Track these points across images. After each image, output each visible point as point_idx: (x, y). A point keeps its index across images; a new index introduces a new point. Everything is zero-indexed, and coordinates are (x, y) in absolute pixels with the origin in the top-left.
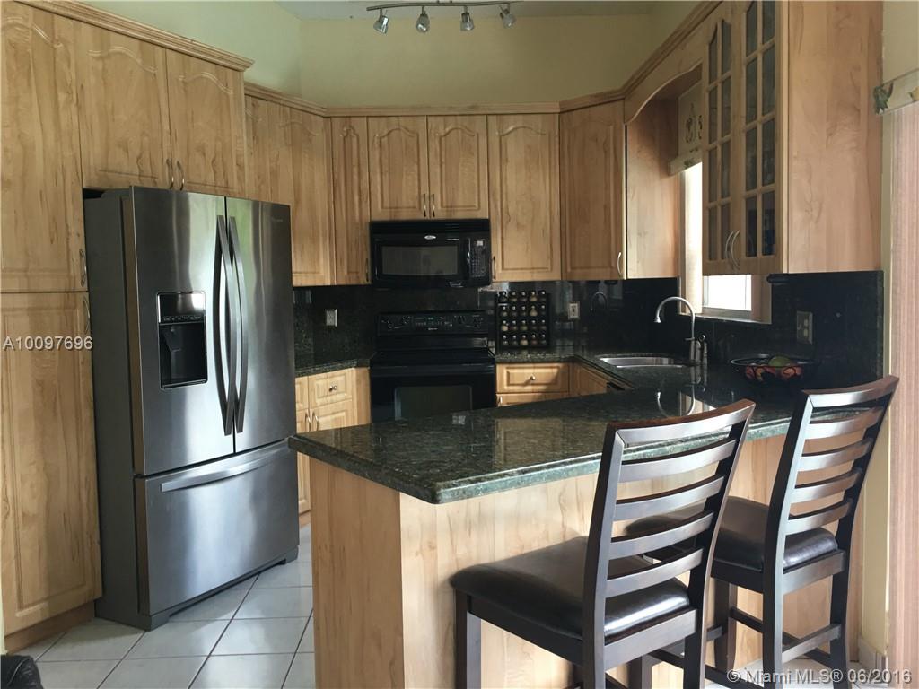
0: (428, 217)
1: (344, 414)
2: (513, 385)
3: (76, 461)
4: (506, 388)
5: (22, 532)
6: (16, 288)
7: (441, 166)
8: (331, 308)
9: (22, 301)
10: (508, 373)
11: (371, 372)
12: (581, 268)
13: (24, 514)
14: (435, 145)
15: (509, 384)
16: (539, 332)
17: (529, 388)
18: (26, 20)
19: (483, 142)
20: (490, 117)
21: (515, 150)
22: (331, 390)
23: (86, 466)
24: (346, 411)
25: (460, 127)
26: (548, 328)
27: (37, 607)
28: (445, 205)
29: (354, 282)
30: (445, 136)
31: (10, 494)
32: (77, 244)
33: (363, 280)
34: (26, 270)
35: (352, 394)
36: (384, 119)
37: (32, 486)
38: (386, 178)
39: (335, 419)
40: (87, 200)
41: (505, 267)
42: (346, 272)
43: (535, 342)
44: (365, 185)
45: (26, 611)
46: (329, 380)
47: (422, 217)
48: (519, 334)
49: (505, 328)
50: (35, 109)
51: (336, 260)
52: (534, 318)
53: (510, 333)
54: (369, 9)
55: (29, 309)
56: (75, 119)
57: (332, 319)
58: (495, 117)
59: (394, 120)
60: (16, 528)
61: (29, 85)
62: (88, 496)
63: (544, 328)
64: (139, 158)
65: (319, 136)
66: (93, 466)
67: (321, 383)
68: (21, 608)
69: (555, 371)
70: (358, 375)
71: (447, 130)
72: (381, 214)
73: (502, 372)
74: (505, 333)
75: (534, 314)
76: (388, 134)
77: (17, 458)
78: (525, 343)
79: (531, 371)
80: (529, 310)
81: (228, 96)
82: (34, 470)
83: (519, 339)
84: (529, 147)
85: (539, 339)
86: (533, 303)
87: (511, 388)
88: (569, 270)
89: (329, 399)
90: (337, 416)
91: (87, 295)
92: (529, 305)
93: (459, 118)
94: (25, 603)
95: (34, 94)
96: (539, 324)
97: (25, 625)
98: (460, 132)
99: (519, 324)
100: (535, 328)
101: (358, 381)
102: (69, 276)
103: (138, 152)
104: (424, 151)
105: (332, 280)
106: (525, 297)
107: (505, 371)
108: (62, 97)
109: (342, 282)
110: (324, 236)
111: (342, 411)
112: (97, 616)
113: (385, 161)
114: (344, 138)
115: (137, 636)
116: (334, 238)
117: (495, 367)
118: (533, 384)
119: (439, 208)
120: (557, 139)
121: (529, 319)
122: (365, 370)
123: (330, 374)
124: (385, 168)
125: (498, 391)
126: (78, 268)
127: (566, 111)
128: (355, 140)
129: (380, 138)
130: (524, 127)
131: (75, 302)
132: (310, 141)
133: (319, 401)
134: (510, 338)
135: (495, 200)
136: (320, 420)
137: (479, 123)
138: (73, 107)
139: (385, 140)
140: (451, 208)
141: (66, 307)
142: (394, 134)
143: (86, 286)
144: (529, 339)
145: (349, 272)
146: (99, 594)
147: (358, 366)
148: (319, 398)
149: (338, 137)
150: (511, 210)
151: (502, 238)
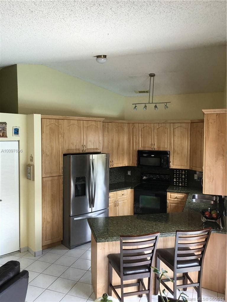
0: (153, 150)
1: (126, 201)
2: (172, 198)
3: (59, 211)
4: (170, 199)
5: (47, 225)
6: (49, 176)
7: (157, 136)
8: (129, 171)
9: (50, 178)
10: (170, 195)
11: (134, 190)
12: (194, 167)
13: (48, 222)
14: (156, 131)
15: (170, 198)
16: (185, 182)
17: (176, 200)
18: (53, 122)
19: (169, 130)
20: (171, 124)
21: (177, 132)
22: (123, 195)
23: (61, 212)
24: (127, 200)
25: (162, 126)
26: (187, 181)
27: (49, 241)
28: (158, 147)
29: (133, 166)
30: (158, 128)
31: (45, 217)
32: (61, 166)
33: (136, 165)
34: (51, 172)
35: (129, 196)
36: (143, 124)
37: (49, 216)
38: (143, 140)
39: (124, 202)
40: (64, 157)
41: (174, 164)
42: (131, 163)
43: (183, 185)
44: (137, 141)
45: (47, 241)
46: (122, 192)
47: (151, 150)
48: (179, 182)
49: (175, 180)
50: (54, 140)
51: (129, 159)
52: (183, 178)
53: (176, 182)
54: (133, 104)
55: (51, 180)
56: (62, 140)
57: (129, 173)
58: (172, 124)
59: (145, 124)
60: (46, 224)
61: (53, 135)
62: (61, 219)
63: (186, 181)
64: (76, 146)
65: (126, 129)
66: (62, 212)
67: (119, 193)
68: (46, 241)
69: (184, 196)
70: (131, 191)
71: (159, 127)
72: (141, 148)
73: (169, 194)
74: (175, 181)
75: (183, 177)
76: (144, 128)
77: (47, 210)
78: (180, 185)
79: (177, 195)
80: (182, 176)
81: (98, 127)
82: (50, 213)
83: (179, 184)
84: (181, 132)
85: (185, 184)
86: (183, 174)
87: (171, 199)
88: (192, 167)
89: (122, 197)
90: (124, 201)
91: (63, 176)
92: (182, 174)
93: (162, 124)
94: (47, 240)
95: (54, 136)
96: (185, 180)
97: (46, 244)
98: (162, 128)
99: (179, 179)
100: (183, 181)
101: (131, 192)
102: (59, 173)
103: (76, 145)
104: (153, 132)
105: (128, 165)
106: (181, 172)
107: (170, 194)
108: (60, 136)
109: (130, 165)
110: (126, 154)
111: (126, 200)
112: (62, 244)
113: (143, 135)
114: (132, 129)
115: (67, 250)
116: (129, 154)
117: (167, 193)
118: (177, 199)
119: (156, 147)
120: (190, 130)
121: (182, 178)
122: (133, 190)
123: (122, 191)
124: (142, 136)
125: (167, 199)
126: (61, 171)
127: (192, 123)
128: (135, 129)
129: (141, 129)
130: (180, 127)
131: (60, 178)
132: (123, 130)
133: (119, 198)
134: (176, 183)
135: (171, 146)
136: (119, 202)
137: (168, 126)
138: (62, 138)
139: (143, 129)
140: (159, 147)
141: (58, 179)
142: (145, 128)
143: (63, 175)
144: (182, 184)
145: (132, 163)
146: (62, 239)
147: (131, 188)
148: (119, 197)
149: (131, 128)
150: (176, 149)
151: (173, 157)
